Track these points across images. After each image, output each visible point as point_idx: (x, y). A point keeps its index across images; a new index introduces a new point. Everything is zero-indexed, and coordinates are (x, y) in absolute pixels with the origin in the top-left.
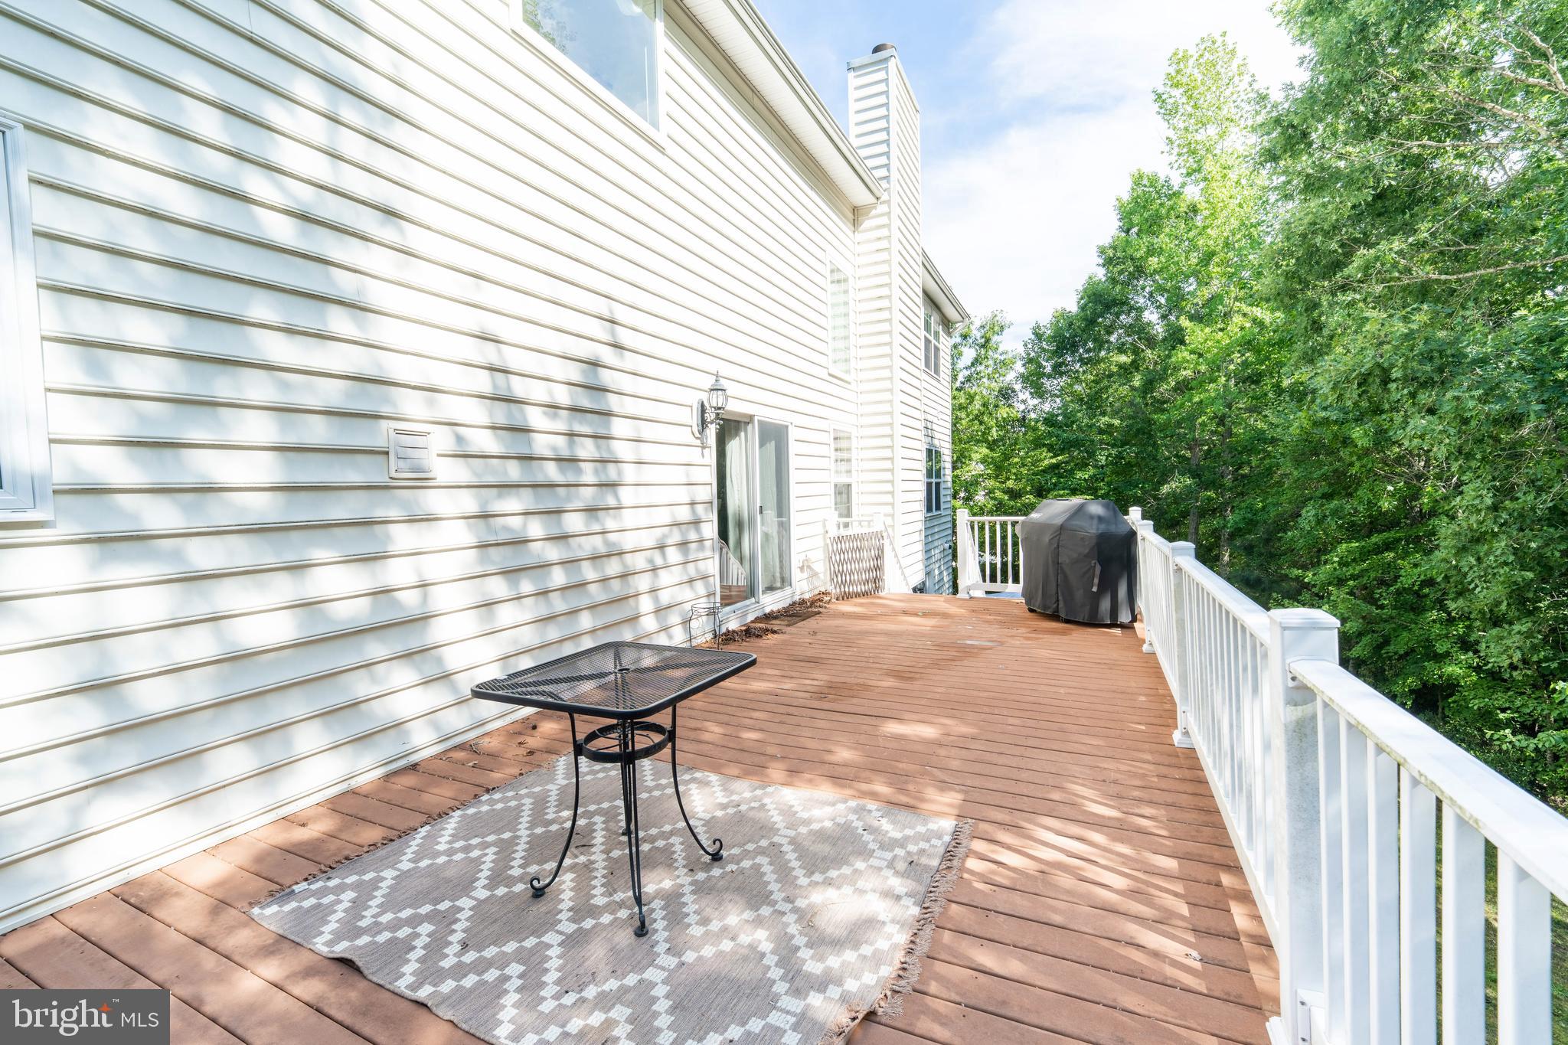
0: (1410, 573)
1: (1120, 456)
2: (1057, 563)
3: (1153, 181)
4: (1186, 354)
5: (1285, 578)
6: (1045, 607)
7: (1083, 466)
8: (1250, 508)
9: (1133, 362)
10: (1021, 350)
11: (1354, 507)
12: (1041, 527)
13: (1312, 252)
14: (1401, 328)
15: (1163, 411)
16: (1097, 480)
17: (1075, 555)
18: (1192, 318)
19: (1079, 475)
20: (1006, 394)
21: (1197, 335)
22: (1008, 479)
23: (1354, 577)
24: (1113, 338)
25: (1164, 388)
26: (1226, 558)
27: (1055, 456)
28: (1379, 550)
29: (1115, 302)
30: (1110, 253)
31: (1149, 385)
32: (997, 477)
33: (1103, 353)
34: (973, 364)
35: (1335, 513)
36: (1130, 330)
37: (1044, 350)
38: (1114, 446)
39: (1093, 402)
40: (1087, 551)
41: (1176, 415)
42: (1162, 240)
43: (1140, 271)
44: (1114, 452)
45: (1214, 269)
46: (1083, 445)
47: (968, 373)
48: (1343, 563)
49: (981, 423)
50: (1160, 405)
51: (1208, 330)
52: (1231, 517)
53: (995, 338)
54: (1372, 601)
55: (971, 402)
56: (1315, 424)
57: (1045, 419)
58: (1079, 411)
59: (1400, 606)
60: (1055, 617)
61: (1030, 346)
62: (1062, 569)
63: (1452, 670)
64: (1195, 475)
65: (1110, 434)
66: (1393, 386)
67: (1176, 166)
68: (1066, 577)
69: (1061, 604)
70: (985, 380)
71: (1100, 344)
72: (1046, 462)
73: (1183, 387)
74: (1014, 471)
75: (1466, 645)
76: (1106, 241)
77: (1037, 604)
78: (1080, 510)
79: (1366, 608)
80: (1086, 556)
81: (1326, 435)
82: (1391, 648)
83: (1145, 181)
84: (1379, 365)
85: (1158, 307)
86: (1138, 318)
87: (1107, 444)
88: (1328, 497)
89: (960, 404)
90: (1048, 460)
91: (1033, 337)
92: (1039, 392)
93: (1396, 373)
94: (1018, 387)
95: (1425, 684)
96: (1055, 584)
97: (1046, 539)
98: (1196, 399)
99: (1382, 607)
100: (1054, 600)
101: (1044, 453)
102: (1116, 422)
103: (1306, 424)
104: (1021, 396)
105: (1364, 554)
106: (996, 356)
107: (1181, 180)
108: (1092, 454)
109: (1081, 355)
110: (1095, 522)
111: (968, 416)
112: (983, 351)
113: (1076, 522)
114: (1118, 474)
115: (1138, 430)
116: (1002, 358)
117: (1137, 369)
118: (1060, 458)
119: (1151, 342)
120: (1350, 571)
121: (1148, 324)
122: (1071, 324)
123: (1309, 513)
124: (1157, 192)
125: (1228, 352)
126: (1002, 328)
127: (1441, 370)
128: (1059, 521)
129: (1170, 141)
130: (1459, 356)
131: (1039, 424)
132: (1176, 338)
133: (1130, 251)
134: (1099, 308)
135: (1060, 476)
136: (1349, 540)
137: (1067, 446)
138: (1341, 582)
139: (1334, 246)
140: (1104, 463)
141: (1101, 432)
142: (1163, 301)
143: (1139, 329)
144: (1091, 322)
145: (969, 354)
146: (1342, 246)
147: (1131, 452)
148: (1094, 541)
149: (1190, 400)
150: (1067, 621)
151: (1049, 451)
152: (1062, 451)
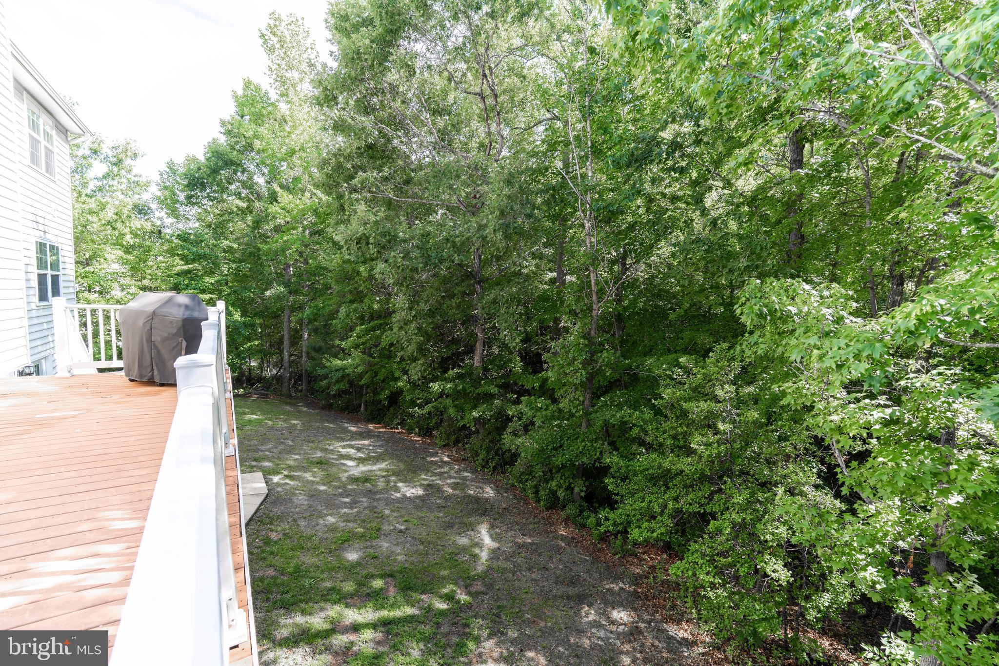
0: (385, 341)
1: (238, 269)
2: (150, 341)
3: (258, 89)
4: (277, 208)
5: (333, 346)
6: (141, 376)
7: (211, 273)
8: (316, 306)
9: (248, 208)
10: (157, 178)
11: (363, 307)
12: (137, 313)
13: (340, 166)
14: (373, 218)
15: (266, 243)
16: (221, 284)
17: (166, 335)
18: (282, 186)
19: (207, 279)
20: (141, 210)
21: (285, 198)
22: (145, 278)
23: (363, 344)
24: (233, 187)
25: (267, 227)
26: (306, 336)
27: (187, 263)
28: (373, 329)
29: (232, 163)
30: (229, 127)
31: (257, 224)
32: (132, 276)
33: (225, 196)
34: (104, 177)
35: (355, 310)
36: (244, 184)
37: (178, 183)
38: (234, 262)
39: (219, 229)
40: (175, 331)
41: (274, 246)
42: (262, 130)
43: (249, 147)
44: (234, 266)
45: (296, 160)
46: (210, 259)
47: (100, 183)
48: (359, 337)
49: (114, 229)
50: (264, 238)
51: (291, 196)
52: (308, 311)
53: (128, 162)
54: (371, 355)
55: (103, 209)
56: (344, 262)
57: (178, 235)
58: (207, 234)
59: (381, 355)
60: (151, 382)
61: (165, 176)
62: (155, 345)
63: (400, 384)
64: (286, 285)
65: (232, 253)
66: (371, 246)
67: (274, 86)
68: (159, 351)
69: (156, 372)
70: (119, 193)
71: (223, 190)
72: (179, 268)
73: (277, 229)
74: (149, 272)
75: (405, 372)
76: (227, 118)
77: (135, 374)
78: (170, 300)
79: (367, 358)
80: (175, 335)
81: (349, 268)
82: (378, 378)
83: (252, 87)
84: (364, 234)
85: (263, 174)
86: (251, 178)
87: (229, 260)
88: (352, 302)
89: (90, 209)
90: (180, 266)
91: (168, 170)
92: (174, 213)
93: (371, 241)
94: (154, 206)
95: (392, 393)
96: (149, 359)
97: (141, 323)
98: (285, 238)
99: (374, 358)
100: (149, 369)
101: (177, 260)
102: (235, 246)
103: (340, 261)
104: (157, 214)
105: (367, 332)
106: (129, 176)
107: (277, 97)
108: (216, 265)
109: (208, 193)
110: (182, 309)
111: (100, 220)
112: (115, 169)
113: (165, 310)
114: (238, 281)
115: (250, 253)
116: (136, 179)
117: (251, 212)
118: (190, 266)
119: (259, 197)
120: (361, 340)
121: (256, 184)
122: (199, 169)
123: (343, 310)
124: (261, 98)
125: (303, 212)
126: (135, 155)
127: (389, 242)
128: (151, 309)
129: (271, 70)
130: (395, 237)
131: (174, 238)
132: (273, 198)
133: (242, 131)
134: (220, 163)
135: (191, 279)
136: (362, 324)
137: (198, 258)
138: (357, 347)
139: (349, 166)
140: (226, 272)
141: (225, 251)
142: (266, 171)
143: (249, 185)
144: (215, 171)
145: (99, 168)
146: (353, 167)
147: (246, 267)
148: (180, 324)
149: (282, 238)
150: (162, 385)
151: (182, 259)
152: (193, 261)
